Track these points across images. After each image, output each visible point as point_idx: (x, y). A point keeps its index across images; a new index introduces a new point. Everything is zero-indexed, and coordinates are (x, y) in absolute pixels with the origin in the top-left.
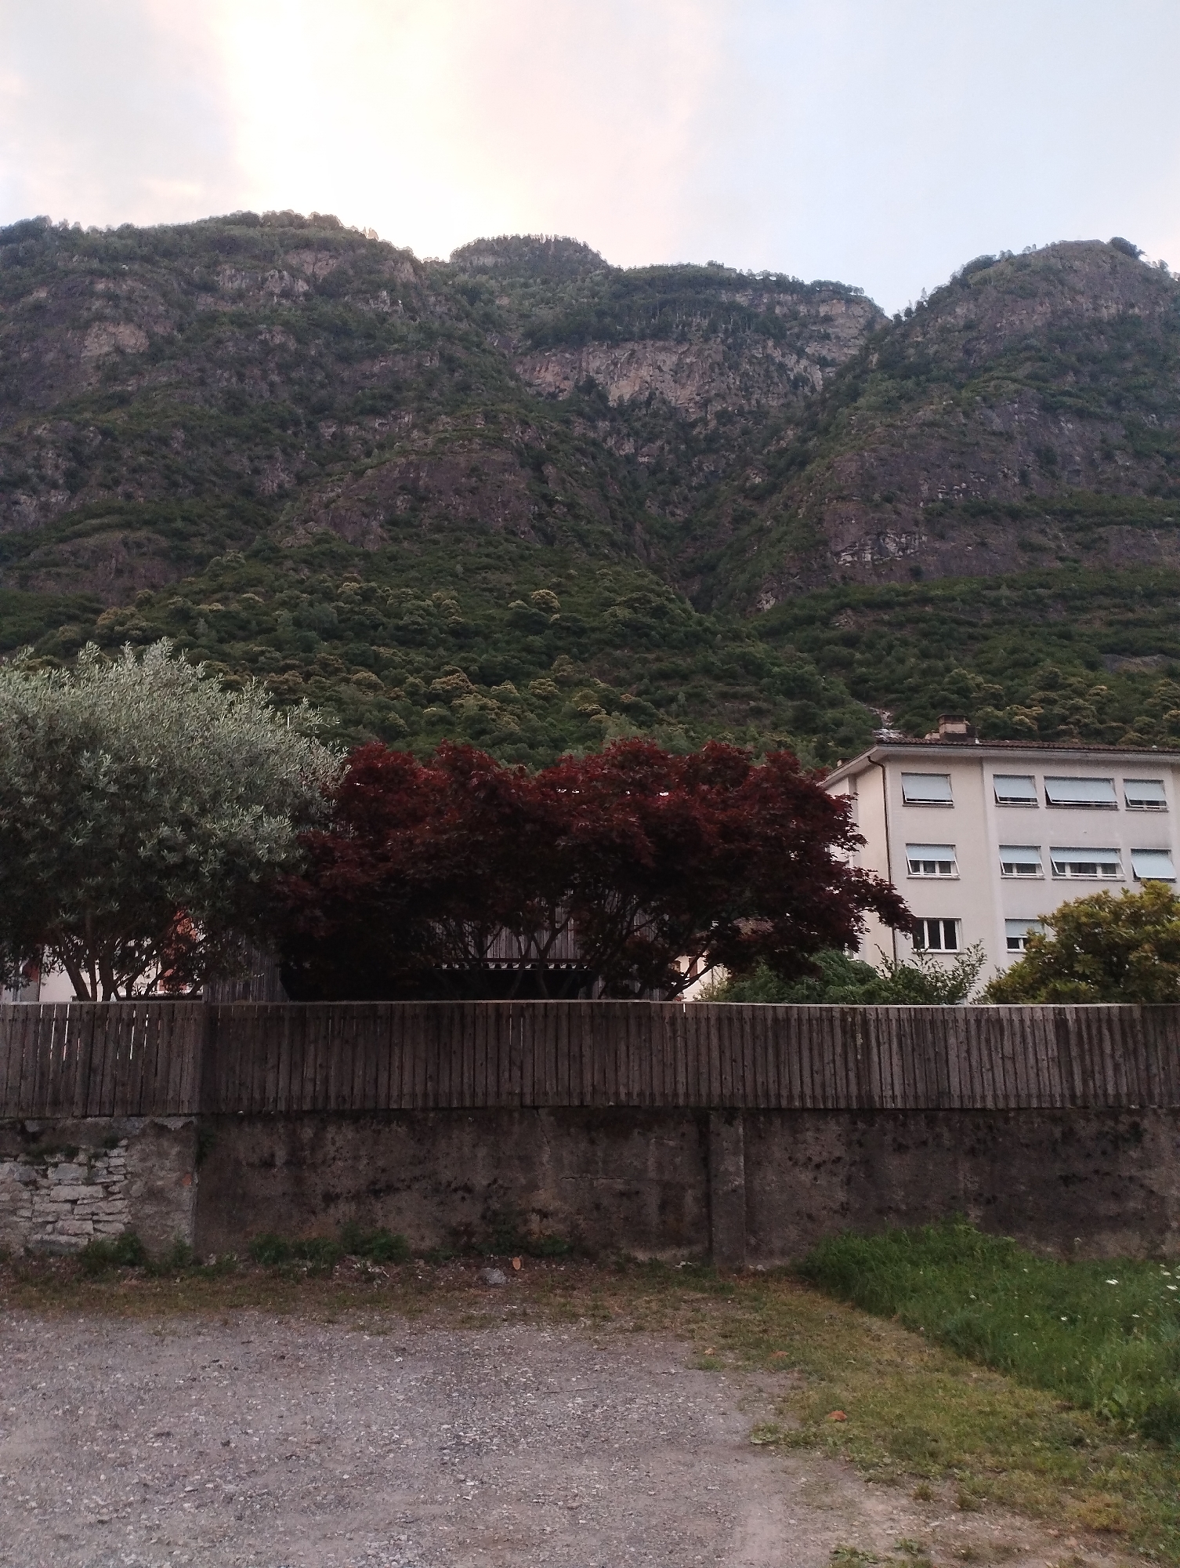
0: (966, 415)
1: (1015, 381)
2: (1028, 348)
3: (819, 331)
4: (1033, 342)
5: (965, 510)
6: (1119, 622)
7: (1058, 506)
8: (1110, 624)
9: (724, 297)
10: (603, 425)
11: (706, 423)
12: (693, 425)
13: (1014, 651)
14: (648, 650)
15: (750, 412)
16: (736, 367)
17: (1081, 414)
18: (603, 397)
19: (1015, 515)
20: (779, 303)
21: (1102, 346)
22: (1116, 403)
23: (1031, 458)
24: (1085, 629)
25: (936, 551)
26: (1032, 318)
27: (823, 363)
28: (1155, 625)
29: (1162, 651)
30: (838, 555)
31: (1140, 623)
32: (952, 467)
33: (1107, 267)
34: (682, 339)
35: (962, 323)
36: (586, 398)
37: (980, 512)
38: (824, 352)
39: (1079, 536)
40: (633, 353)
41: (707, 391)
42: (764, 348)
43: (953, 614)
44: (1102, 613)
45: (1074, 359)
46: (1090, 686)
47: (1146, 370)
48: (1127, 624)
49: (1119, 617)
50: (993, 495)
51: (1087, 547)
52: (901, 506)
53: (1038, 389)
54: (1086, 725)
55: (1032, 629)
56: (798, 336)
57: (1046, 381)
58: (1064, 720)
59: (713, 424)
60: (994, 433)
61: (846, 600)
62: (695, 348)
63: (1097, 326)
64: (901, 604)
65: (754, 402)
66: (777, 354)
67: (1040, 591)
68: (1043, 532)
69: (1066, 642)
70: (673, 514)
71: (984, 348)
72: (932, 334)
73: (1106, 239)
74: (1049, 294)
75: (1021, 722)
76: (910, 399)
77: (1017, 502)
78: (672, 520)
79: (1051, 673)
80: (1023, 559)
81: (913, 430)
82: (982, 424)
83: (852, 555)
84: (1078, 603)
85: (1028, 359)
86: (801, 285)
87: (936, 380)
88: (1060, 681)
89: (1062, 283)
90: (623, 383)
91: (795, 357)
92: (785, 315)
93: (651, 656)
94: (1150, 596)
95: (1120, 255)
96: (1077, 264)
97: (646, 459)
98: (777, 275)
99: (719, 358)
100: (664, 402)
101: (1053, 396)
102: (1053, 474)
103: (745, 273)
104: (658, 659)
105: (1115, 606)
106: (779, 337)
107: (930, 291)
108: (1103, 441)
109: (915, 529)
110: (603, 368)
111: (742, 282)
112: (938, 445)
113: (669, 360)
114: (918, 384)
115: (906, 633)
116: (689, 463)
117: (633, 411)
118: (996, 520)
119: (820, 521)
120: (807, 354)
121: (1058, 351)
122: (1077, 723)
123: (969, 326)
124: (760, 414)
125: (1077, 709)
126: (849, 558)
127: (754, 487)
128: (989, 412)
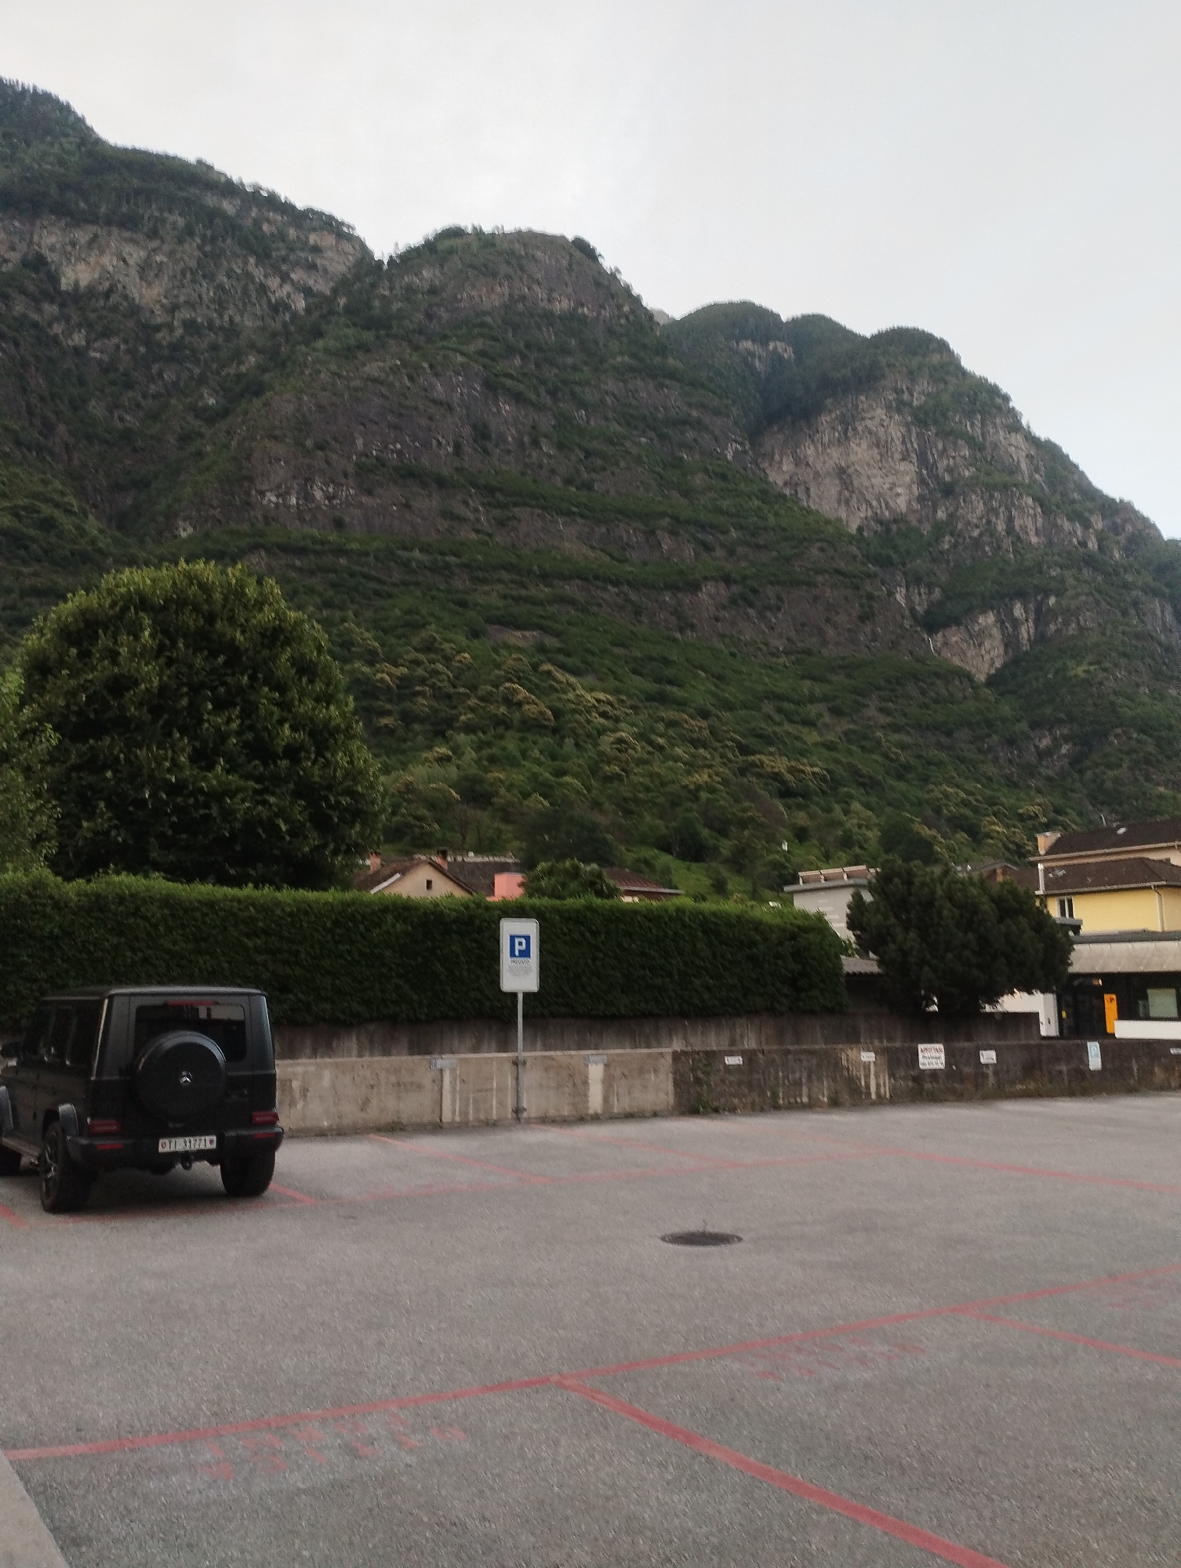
0: (411, 378)
1: (463, 354)
2: (483, 325)
3: (307, 260)
4: (489, 319)
5: (396, 469)
6: (513, 598)
7: (482, 481)
8: (505, 597)
9: (210, 200)
10: (51, 309)
11: (171, 330)
12: (157, 328)
13: (409, 612)
14: (25, 563)
15: (222, 328)
16: (210, 277)
17: (518, 398)
18: (54, 279)
19: (442, 483)
20: (268, 221)
21: (548, 336)
22: (553, 393)
23: (467, 431)
24: (481, 600)
25: (361, 505)
26: (489, 297)
27: (308, 292)
28: (541, 603)
29: (541, 628)
30: (262, 493)
31: (529, 600)
32: (390, 426)
33: (565, 263)
34: (154, 234)
35: (426, 286)
36: (34, 276)
37: (409, 475)
38: (311, 282)
39: (497, 512)
40: (95, 238)
41: (176, 296)
42: (246, 263)
43: (365, 570)
44: (500, 587)
45: (522, 345)
46: (459, 652)
47: (585, 368)
48: (517, 599)
49: (514, 593)
50: (425, 461)
51: (502, 524)
52: (334, 457)
53: (484, 367)
54: (440, 688)
55: (435, 593)
56: (284, 260)
57: (493, 359)
58: (423, 681)
59: (179, 332)
60: (435, 402)
61: (260, 540)
62: (166, 248)
63: (548, 316)
64: (315, 552)
65: (226, 318)
66: (258, 273)
67: (451, 559)
68: (466, 503)
69: (460, 610)
70: (121, 419)
71: (445, 316)
72: (398, 291)
73: (570, 237)
74: (509, 277)
75: (382, 680)
76: (368, 351)
77: (446, 472)
78: (119, 425)
79: (431, 636)
80: (443, 525)
81: (357, 383)
82: (426, 390)
83: (277, 496)
84: (480, 574)
85: (482, 335)
86: (293, 207)
87: (396, 337)
88: (436, 645)
89: (522, 269)
90: (81, 266)
91: (278, 280)
92: (272, 234)
93: (25, 570)
94: (545, 577)
95: (578, 254)
96: (539, 254)
97: (98, 355)
98: (268, 192)
99: (193, 264)
100: (126, 297)
101: (496, 375)
102: (486, 452)
103: (235, 179)
104: (35, 574)
105: (512, 582)
106: (264, 256)
107: (402, 249)
108: (533, 428)
109: (343, 480)
110: (58, 246)
111: (230, 189)
112: (377, 401)
113: (136, 255)
114: (378, 337)
115: (313, 581)
116: (149, 368)
117: (90, 299)
118: (424, 485)
119: (248, 458)
120: (292, 281)
121: (510, 335)
122: (433, 686)
123: (433, 291)
124: (232, 332)
125: (436, 673)
126: (274, 499)
127: (206, 408)
128: (434, 380)
